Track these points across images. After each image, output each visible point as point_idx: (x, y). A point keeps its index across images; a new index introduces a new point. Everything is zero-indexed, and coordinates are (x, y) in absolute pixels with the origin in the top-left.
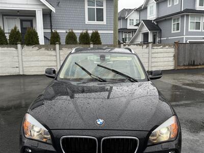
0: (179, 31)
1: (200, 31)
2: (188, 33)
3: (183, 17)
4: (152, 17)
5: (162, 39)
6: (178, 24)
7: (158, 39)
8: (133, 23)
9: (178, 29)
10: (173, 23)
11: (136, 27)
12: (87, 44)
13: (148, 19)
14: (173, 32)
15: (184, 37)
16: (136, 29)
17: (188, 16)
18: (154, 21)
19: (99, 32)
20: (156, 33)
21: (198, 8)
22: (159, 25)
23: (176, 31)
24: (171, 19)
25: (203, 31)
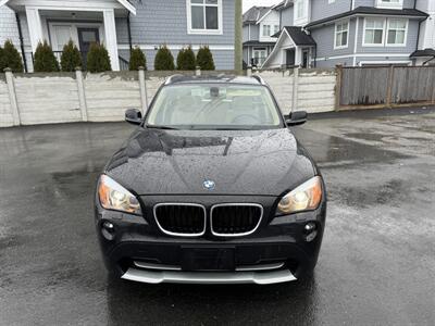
0: (347, 46)
1: (381, 45)
2: (362, 50)
3: (353, 20)
4: (302, 21)
5: (317, 59)
6: (345, 34)
7: (310, 60)
8: (269, 31)
9: (344, 43)
10: (336, 33)
11: (275, 40)
12: (190, 69)
13: (295, 24)
14: (335, 48)
15: (355, 56)
16: (275, 43)
17: (362, 18)
18: (304, 28)
19: (211, 48)
20: (308, 49)
21: (380, 5)
22: (313, 35)
23: (341, 47)
24: (334, 24)
25: (387, 45)
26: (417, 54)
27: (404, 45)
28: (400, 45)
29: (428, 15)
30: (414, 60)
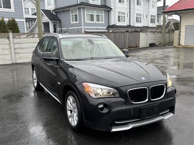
0: (78, 22)
1: (94, 22)
2: (86, 24)
3: (79, 9)
4: (51, 7)
5: (62, 29)
6: (76, 15)
7: (58, 29)
8: (28, 12)
9: (76, 20)
10: (71, 15)
11: (35, 17)
13: (46, 9)
14: (72, 23)
15: (83, 27)
16: (36, 19)
17: (84, 8)
18: (53, 11)
20: (56, 23)
21: (91, 2)
22: (58, 15)
23: (75, 22)
24: (69, 10)
25: (96, 22)
26: (109, 27)
27: (104, 22)
28: (102, 22)
29: (112, 9)
30: (109, 30)
